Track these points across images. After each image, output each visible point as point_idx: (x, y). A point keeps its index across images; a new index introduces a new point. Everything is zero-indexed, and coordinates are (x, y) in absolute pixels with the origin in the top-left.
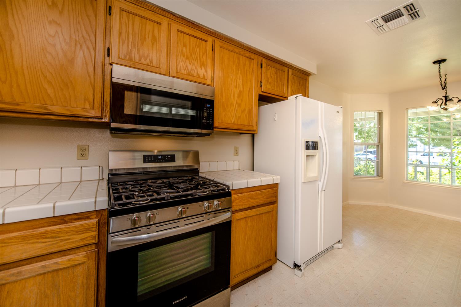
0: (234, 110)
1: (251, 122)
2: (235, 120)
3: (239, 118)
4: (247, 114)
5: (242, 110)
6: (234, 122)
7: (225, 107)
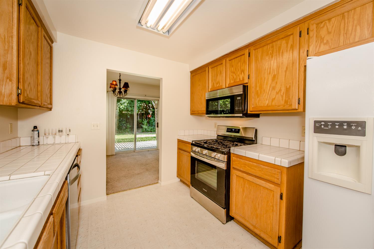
0: (267, 94)
1: (289, 100)
2: (268, 103)
3: (273, 100)
4: (283, 94)
5: (276, 92)
6: (268, 104)
7: (259, 94)
